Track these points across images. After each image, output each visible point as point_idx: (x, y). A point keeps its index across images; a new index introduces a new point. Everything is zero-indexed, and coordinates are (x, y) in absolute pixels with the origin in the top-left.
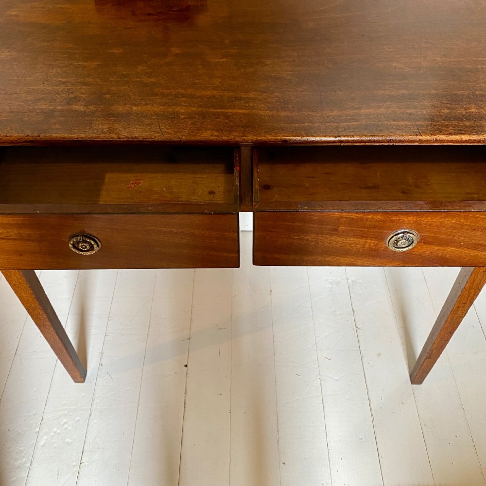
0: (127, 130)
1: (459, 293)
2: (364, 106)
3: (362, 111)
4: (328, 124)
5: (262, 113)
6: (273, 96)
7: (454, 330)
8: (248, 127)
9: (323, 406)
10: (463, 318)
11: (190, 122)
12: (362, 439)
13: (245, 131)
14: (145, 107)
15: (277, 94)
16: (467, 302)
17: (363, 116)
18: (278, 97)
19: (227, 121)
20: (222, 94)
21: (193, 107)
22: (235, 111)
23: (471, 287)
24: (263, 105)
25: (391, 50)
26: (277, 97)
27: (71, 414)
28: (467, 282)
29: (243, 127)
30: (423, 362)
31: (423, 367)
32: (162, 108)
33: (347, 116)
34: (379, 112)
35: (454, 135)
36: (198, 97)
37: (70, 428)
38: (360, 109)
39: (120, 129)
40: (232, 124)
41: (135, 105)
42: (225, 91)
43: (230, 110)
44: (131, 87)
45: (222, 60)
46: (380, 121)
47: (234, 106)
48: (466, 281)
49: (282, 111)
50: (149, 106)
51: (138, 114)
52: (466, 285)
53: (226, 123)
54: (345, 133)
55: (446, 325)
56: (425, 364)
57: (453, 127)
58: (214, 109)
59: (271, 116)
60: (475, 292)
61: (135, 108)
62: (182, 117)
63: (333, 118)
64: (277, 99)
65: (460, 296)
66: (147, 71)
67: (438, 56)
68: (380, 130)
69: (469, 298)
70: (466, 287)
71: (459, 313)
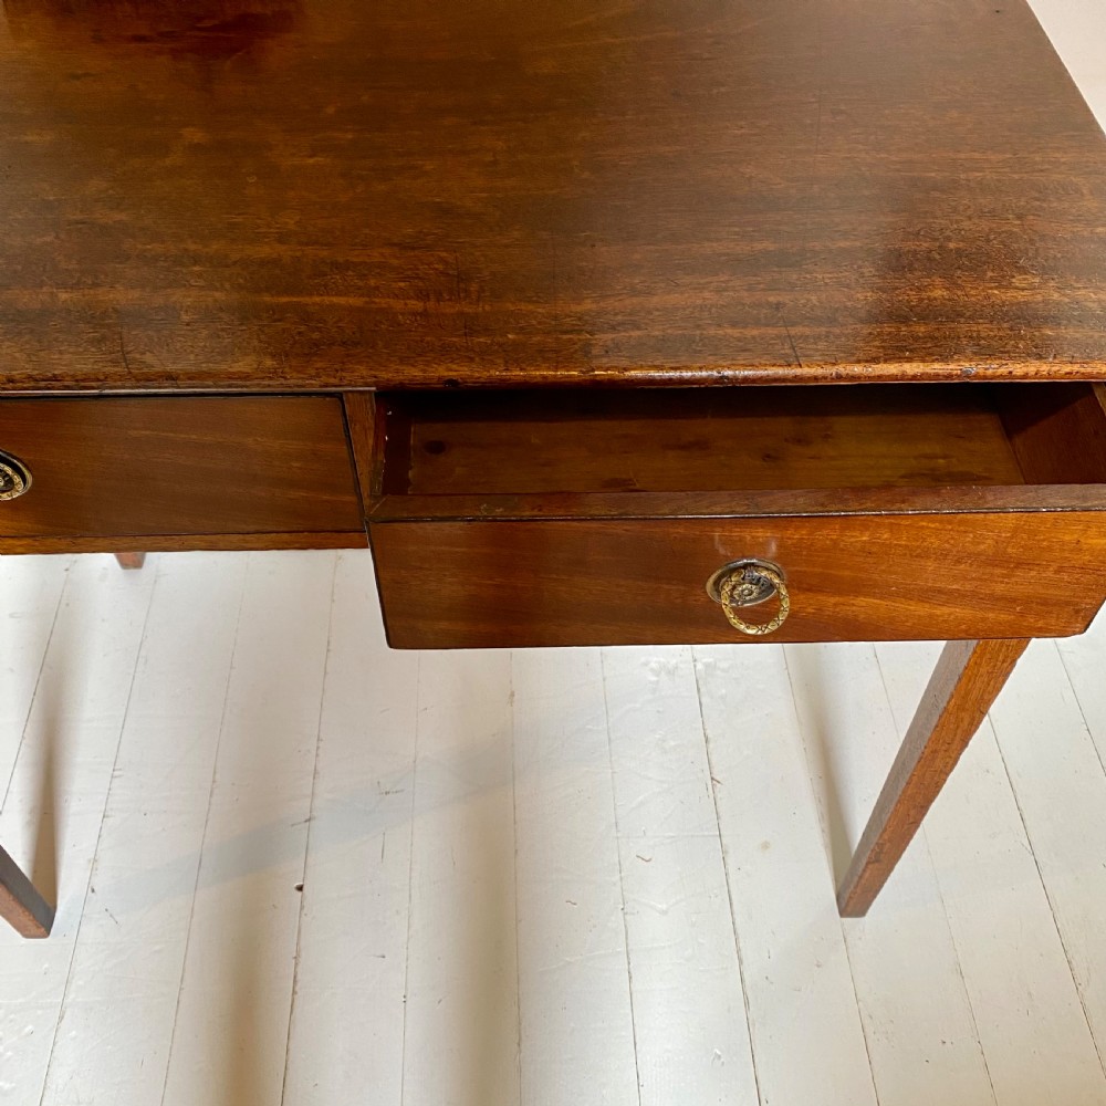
0: (34, 359)
1: (935, 720)
2: (663, 285)
3: (655, 299)
4: (565, 337)
5: (398, 305)
6: (432, 259)
7: (930, 801)
8: (358, 343)
9: (630, 978)
10: (947, 775)
11: (205, 332)
12: (719, 1057)
13: (348, 355)
14: (92, 292)
15: (444, 254)
16: (953, 740)
17: (657, 313)
18: (446, 263)
19: (303, 328)
20: (298, 254)
21: (217, 290)
22: (327, 300)
23: (961, 708)
24: (402, 284)
25: (743, 131)
26: (442, 260)
27: (12, 1016)
28: (952, 696)
29: (344, 343)
30: (864, 871)
31: (863, 881)
32: (136, 294)
33: (616, 314)
34: (699, 302)
35: (886, 361)
36: (235, 263)
37: (9, 1054)
38: (649, 293)
39: (17, 355)
40: (316, 335)
41: (64, 286)
42: (307, 244)
43: (317, 299)
44: (62, 236)
45: (311, 161)
46: (698, 327)
47: (325, 286)
48: (949, 693)
49: (450, 300)
50: (100, 290)
51: (69, 312)
52: (948, 703)
53: (299, 333)
54: (605, 360)
55: (909, 792)
56: (867, 875)
57: (884, 341)
58: (273, 296)
59: (421, 314)
60: (973, 719)
61: (63, 296)
62: (185, 318)
63: (580, 319)
64: (441, 267)
65: (937, 726)
66: (111, 192)
67: (861, 147)
68: (696, 351)
69: (959, 732)
70: (950, 708)
71: (939, 763)
